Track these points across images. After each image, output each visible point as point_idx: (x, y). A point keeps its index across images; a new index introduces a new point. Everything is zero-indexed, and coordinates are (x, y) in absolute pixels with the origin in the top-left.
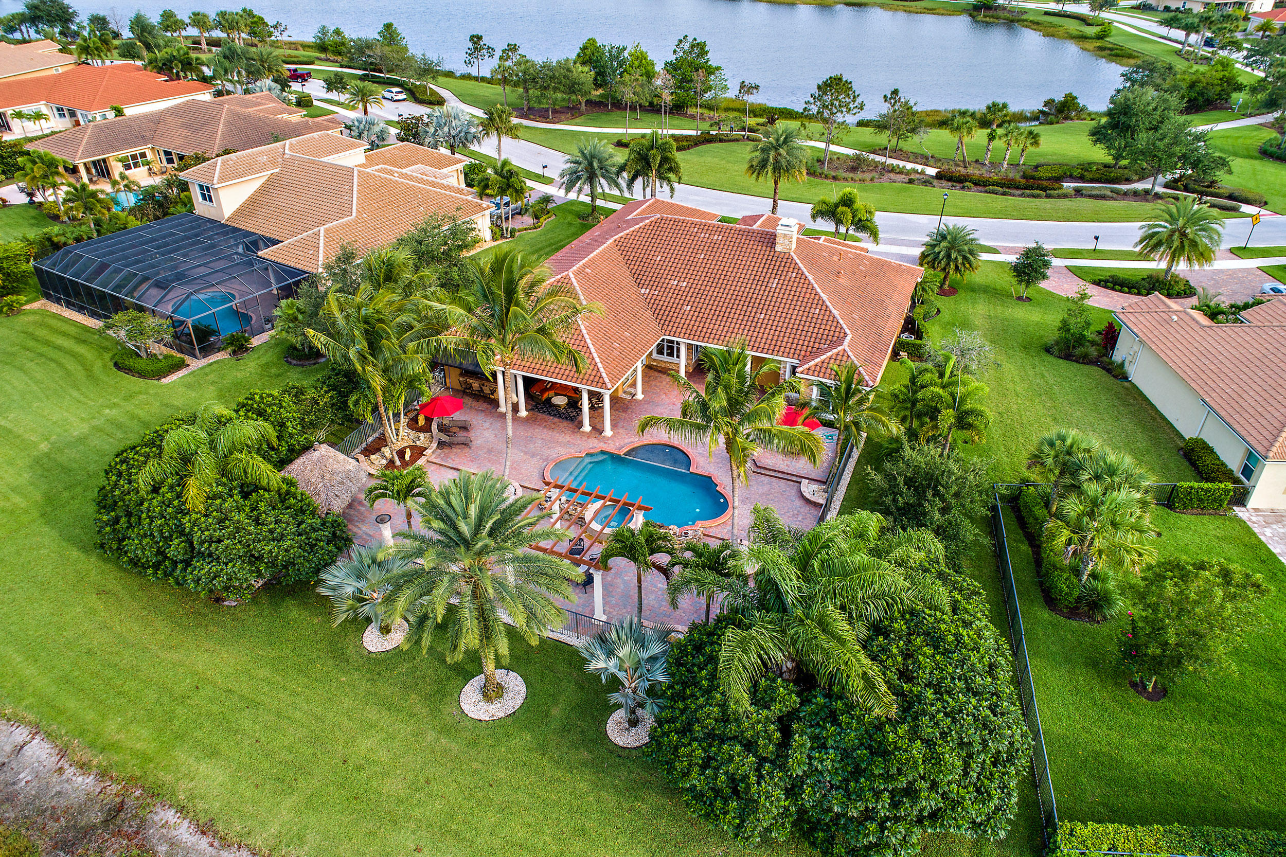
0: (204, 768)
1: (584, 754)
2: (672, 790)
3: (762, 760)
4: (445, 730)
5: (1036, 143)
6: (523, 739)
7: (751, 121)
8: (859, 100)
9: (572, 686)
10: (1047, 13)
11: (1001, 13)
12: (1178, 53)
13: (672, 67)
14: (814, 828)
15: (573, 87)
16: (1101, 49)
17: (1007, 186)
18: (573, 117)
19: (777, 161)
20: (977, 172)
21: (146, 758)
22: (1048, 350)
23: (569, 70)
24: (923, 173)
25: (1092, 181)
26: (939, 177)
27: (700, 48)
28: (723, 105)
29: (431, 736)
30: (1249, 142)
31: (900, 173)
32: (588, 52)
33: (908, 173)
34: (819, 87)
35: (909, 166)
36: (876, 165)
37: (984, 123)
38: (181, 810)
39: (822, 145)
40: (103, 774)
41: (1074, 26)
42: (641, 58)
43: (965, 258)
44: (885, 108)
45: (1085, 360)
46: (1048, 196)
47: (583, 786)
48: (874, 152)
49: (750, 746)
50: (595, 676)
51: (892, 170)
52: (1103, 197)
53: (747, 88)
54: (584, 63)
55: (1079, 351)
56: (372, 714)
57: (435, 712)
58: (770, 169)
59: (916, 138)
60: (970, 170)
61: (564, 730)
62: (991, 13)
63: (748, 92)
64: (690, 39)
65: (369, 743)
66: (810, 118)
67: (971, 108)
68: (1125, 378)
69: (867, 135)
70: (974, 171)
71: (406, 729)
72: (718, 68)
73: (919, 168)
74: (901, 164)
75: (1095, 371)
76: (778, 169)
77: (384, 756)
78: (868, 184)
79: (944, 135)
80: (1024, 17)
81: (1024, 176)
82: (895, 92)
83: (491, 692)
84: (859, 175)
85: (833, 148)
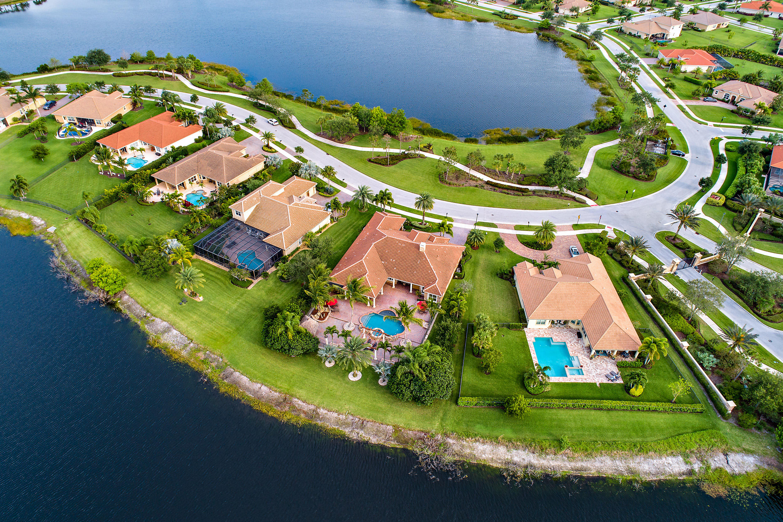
0: (300, 391)
1: (374, 387)
2: (391, 393)
3: (407, 388)
4: (347, 383)
6: (362, 384)
9: (371, 374)
12: (618, 78)
14: (416, 398)
16: (587, 71)
18: (350, 139)
21: (288, 390)
29: (344, 384)
38: (298, 399)
40: (280, 392)
41: (583, 49)
46: (523, 196)
47: (375, 393)
49: (405, 385)
50: (377, 373)
51: (472, 178)
56: (331, 380)
57: (344, 380)
61: (370, 383)
62: (546, 34)
65: (332, 386)
71: (339, 383)
73: (481, 176)
77: (335, 388)
80: (561, 38)
83: (355, 375)
84: (458, 182)
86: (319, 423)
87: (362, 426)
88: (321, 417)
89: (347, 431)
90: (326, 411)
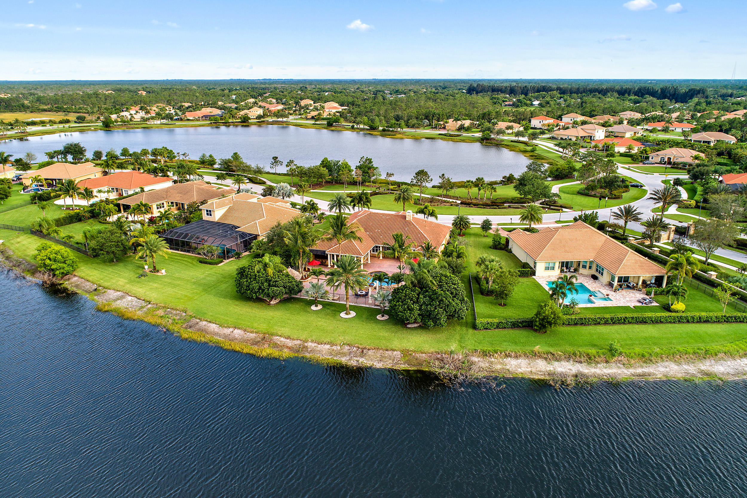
0: (283, 329)
1: (372, 321)
3: (414, 302)
4: (339, 319)
5: (495, 191)
6: (357, 320)
7: (391, 187)
8: (430, 178)
10: (512, 141)
11: (493, 142)
12: (561, 157)
13: (359, 167)
15: (321, 176)
16: (532, 156)
17: (485, 205)
18: (320, 187)
19: (403, 196)
20: (475, 201)
21: (267, 330)
22: (490, 248)
23: (319, 170)
24: (456, 202)
25: (515, 203)
26: (462, 203)
27: (370, 161)
28: (379, 181)
29: (335, 321)
30: (575, 189)
31: (448, 202)
32: (325, 163)
33: (451, 202)
34: (416, 174)
35: (451, 200)
36: (439, 200)
37: (476, 185)
38: (280, 336)
39: (419, 195)
40: (257, 333)
41: (522, 147)
42: (346, 166)
43: (465, 224)
44: (440, 181)
45: (501, 249)
46: (499, 208)
47: (374, 325)
48: (438, 196)
49: (412, 300)
51: (445, 202)
52: (518, 208)
53: (389, 175)
54: (323, 167)
55: (499, 246)
56: (319, 319)
57: (335, 318)
58: (401, 200)
59: (453, 190)
60: (473, 201)
61: (367, 319)
62: (489, 141)
63: (390, 176)
64: (365, 157)
65: (321, 323)
66: (413, 185)
67: (471, 180)
68: (511, 252)
69: (436, 191)
70: (474, 201)
71: (329, 321)
72: (377, 168)
73: (454, 201)
74: (448, 200)
75: (504, 252)
76: (404, 199)
78: (436, 206)
79: (463, 190)
80: (503, 143)
81: (492, 203)
82: (443, 175)
83: (347, 313)
84: (433, 204)
85: (422, 195)
86: (308, 355)
87: (362, 354)
88: (309, 350)
89: (344, 360)
90: (315, 344)
